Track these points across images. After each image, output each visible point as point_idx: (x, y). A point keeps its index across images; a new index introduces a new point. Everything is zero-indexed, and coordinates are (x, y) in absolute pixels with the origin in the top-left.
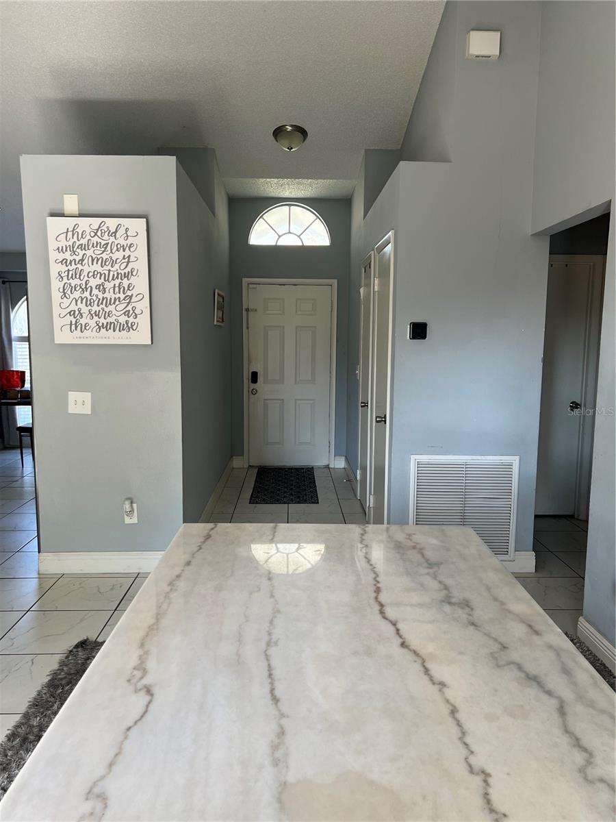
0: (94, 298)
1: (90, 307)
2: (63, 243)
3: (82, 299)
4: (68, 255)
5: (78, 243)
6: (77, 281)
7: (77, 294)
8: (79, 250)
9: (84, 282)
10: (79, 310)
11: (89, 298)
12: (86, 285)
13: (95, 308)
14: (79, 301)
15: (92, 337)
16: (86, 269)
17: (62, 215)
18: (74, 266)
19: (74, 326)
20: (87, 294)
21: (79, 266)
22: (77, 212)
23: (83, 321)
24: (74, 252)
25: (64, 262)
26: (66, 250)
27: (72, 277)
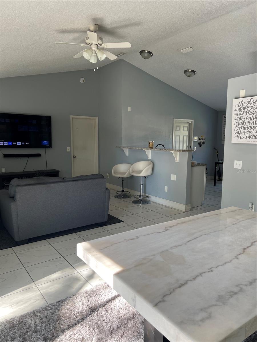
0: (246, 127)
1: (244, 130)
2: (238, 108)
3: (242, 127)
4: (238, 112)
5: (242, 107)
6: (241, 121)
7: (240, 126)
8: (242, 110)
9: (243, 121)
10: (241, 131)
11: (244, 127)
12: (244, 122)
13: (246, 130)
14: (241, 128)
15: (244, 141)
16: (244, 116)
17: (239, 98)
18: (240, 116)
19: (239, 137)
20: (244, 125)
21: (242, 115)
22: (244, 96)
23: (241, 135)
24: (241, 110)
25: (237, 114)
26: (238, 110)
27: (239, 120)
